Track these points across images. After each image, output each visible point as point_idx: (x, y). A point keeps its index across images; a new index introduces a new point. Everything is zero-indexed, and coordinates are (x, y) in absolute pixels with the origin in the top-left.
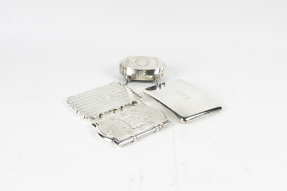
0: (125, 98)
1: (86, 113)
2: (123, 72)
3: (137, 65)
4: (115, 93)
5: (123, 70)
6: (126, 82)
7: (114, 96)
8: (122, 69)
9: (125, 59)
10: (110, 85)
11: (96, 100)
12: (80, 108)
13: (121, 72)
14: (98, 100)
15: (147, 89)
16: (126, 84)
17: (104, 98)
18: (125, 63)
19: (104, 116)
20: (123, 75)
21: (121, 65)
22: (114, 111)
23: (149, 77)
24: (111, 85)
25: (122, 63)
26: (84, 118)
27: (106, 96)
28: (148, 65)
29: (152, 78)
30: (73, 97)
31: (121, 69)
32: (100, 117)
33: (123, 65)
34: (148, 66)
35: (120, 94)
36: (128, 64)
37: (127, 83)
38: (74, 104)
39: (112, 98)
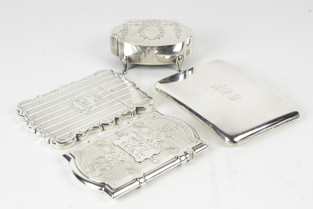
0: (123, 102)
1: (52, 133)
2: (118, 51)
3: (142, 38)
4: (104, 91)
5: (116, 48)
6: (123, 68)
7: (103, 98)
8: (116, 45)
9: (119, 26)
10: (94, 77)
11: (69, 106)
12: (41, 124)
13: (113, 51)
14: (73, 108)
15: (161, 82)
16: (123, 72)
17: (83, 103)
18: (120, 35)
19: (85, 137)
20: (118, 56)
21: (113, 39)
22: (103, 127)
23: (164, 57)
24: (96, 76)
25: (114, 35)
26: (49, 143)
27: (88, 99)
28: (163, 36)
29: (170, 58)
30: (29, 102)
31: (113, 45)
32: (78, 140)
33: (116, 37)
34: (161, 38)
35: (112, 93)
36: (126, 37)
37: (125, 71)
38: (30, 115)
39: (99, 102)
